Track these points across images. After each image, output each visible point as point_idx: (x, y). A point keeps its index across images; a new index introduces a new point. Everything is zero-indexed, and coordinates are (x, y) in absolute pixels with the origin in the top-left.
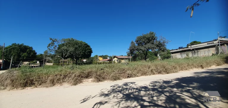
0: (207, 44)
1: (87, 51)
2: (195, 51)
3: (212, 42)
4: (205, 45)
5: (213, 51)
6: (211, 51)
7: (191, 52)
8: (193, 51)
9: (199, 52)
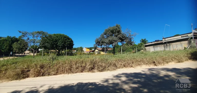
0: (181, 37)
1: (67, 43)
2: (167, 45)
3: (186, 35)
4: (179, 38)
5: (185, 44)
6: (184, 44)
7: (163, 45)
8: (165, 45)
9: (171, 46)
